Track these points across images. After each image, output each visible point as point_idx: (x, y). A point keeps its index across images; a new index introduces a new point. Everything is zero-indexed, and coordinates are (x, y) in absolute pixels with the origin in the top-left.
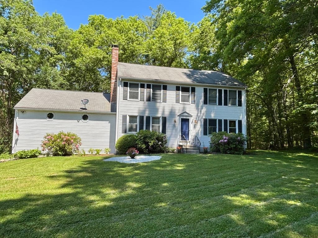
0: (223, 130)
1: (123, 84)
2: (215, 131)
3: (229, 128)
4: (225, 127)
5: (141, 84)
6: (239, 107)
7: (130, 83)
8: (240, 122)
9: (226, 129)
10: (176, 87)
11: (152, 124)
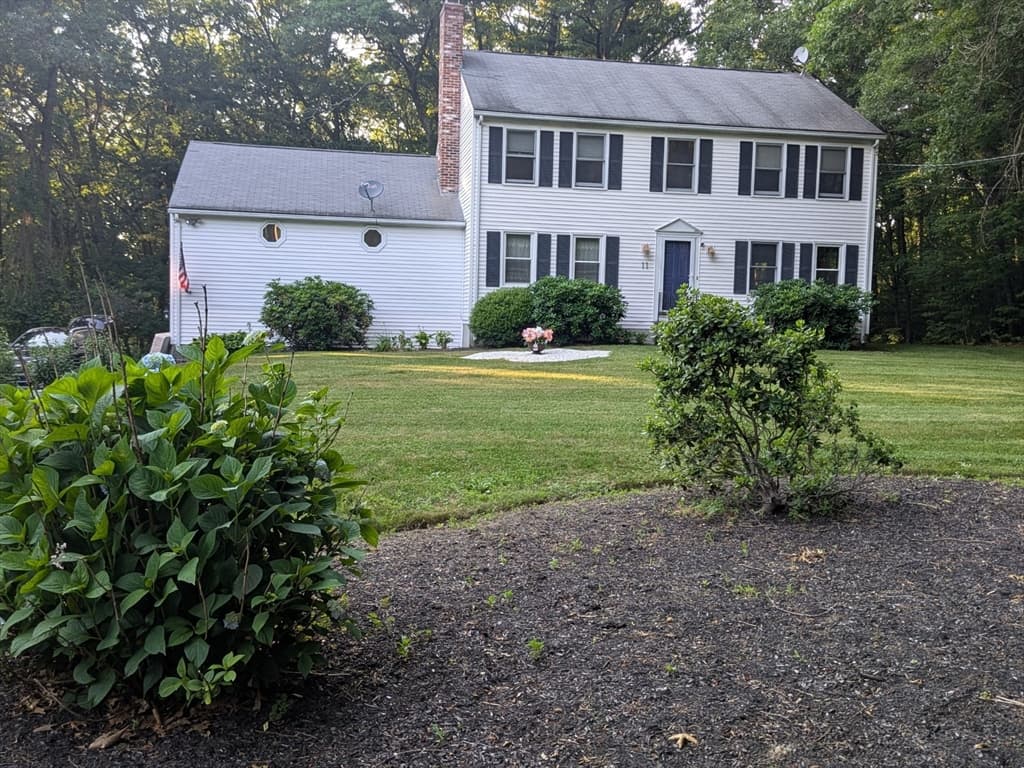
0: (796, 276)
1: (488, 133)
2: (771, 279)
3: (818, 272)
4: (804, 268)
5: (542, 132)
6: (853, 203)
7: (510, 132)
8: (853, 251)
9: (805, 272)
10: (650, 140)
11: (577, 259)
